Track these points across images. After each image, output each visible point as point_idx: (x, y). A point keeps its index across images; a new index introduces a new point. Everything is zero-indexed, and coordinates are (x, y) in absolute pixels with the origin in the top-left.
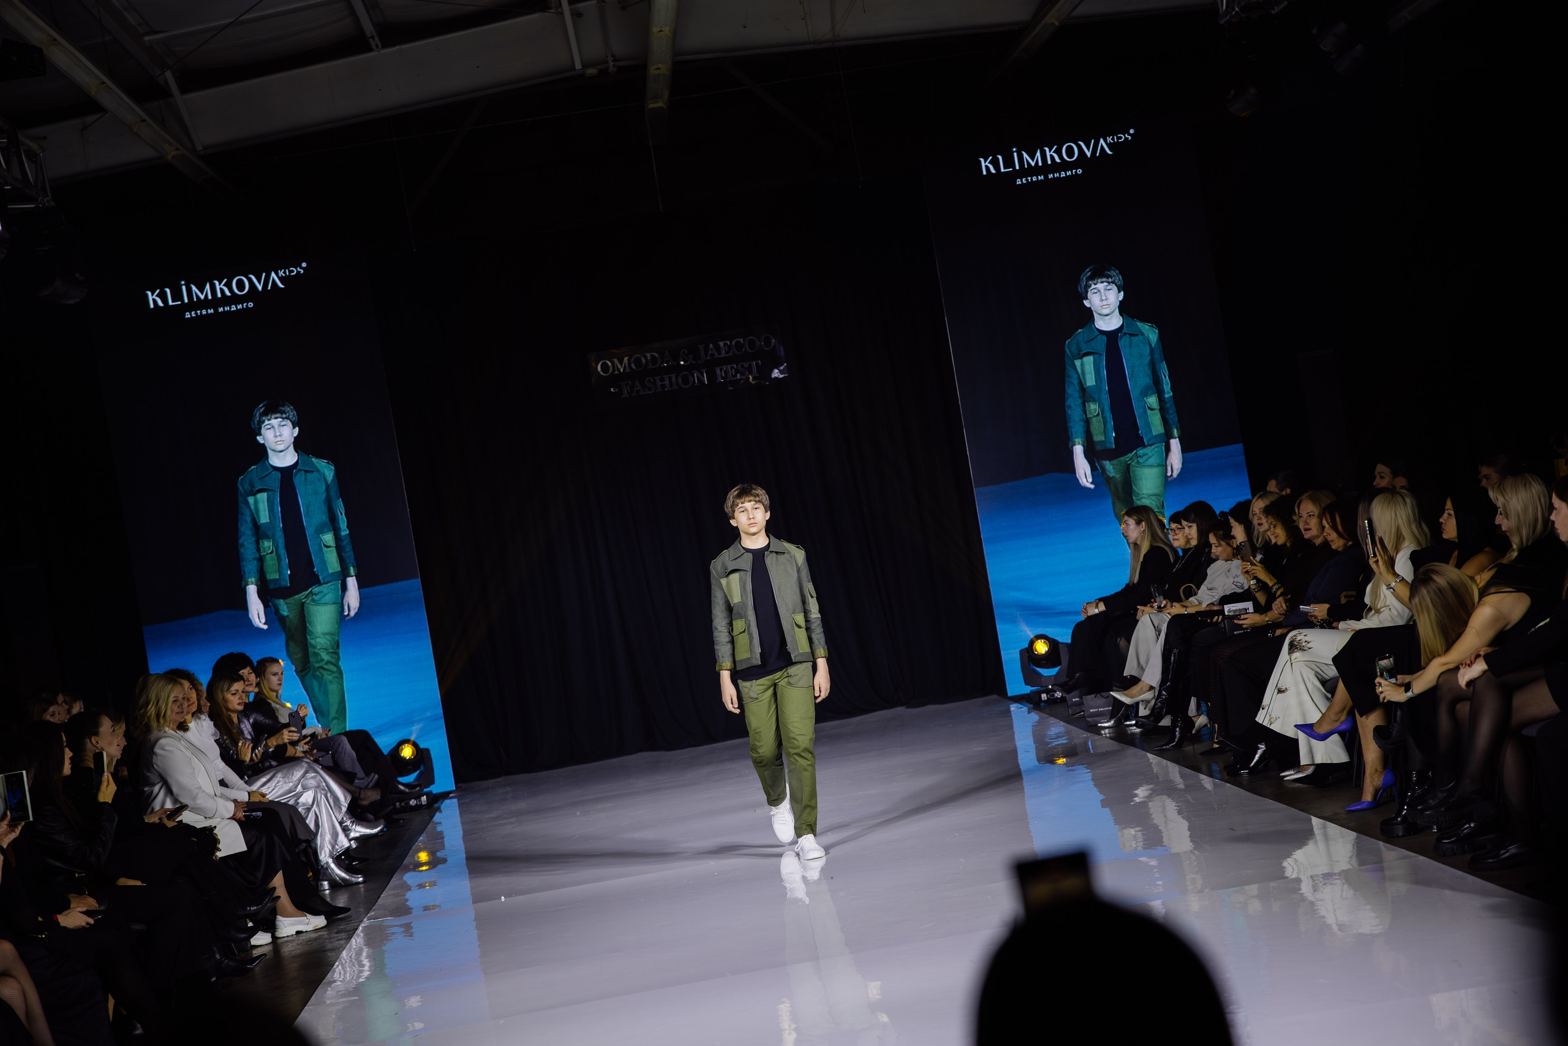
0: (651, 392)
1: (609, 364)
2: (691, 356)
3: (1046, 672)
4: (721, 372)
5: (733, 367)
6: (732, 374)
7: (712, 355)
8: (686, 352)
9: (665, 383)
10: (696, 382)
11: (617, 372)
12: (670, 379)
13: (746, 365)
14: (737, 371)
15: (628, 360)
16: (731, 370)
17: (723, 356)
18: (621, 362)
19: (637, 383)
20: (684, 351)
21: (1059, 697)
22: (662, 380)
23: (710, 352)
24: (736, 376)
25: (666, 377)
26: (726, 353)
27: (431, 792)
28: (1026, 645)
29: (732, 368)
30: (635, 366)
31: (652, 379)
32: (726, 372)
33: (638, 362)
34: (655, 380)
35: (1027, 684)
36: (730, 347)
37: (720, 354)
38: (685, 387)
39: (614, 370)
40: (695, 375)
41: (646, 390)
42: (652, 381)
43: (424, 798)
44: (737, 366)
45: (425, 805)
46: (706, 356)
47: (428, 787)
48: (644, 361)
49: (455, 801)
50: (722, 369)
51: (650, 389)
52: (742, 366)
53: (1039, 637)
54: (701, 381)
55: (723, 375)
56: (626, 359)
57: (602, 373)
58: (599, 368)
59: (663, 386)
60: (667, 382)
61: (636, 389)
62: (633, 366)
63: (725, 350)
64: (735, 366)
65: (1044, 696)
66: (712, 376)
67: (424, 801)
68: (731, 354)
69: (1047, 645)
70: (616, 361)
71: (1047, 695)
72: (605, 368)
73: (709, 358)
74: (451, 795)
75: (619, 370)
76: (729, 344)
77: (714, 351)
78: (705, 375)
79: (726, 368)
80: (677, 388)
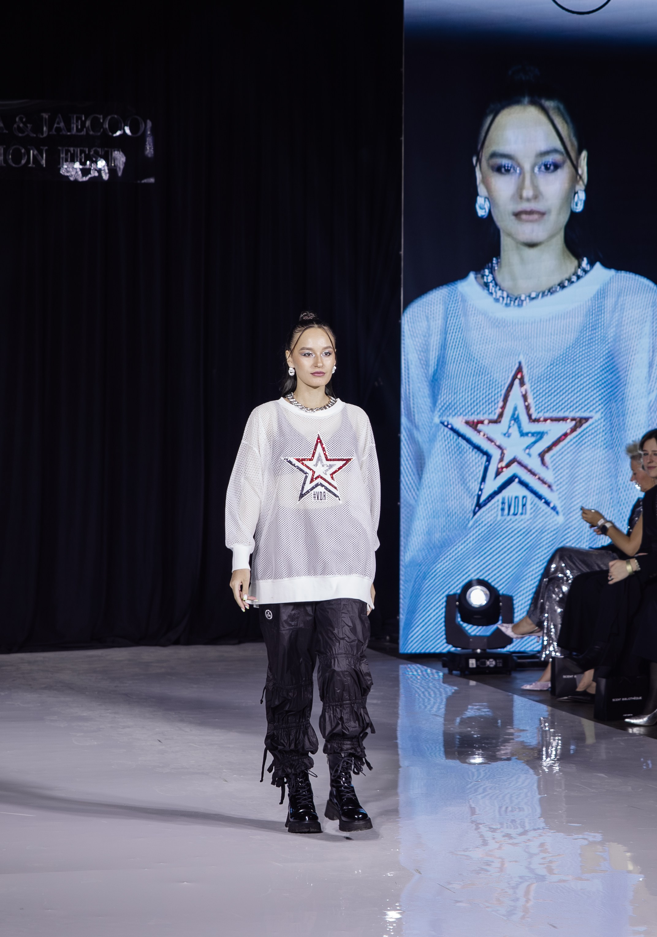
2: (30, 125)
3: (473, 630)
5: (84, 152)
8: (24, 119)
14: (87, 157)
16: (81, 155)
21: (492, 666)
23: (56, 125)
28: (457, 590)
29: (82, 152)
35: (448, 642)
36: (83, 124)
37: (69, 129)
38: (13, 165)
40: (32, 152)
44: (89, 151)
46: (50, 130)
52: (96, 153)
53: (482, 583)
54: (38, 162)
63: (77, 127)
64: (87, 150)
65: (472, 663)
68: (84, 133)
69: (486, 594)
71: (477, 661)
73: (54, 132)
76: (83, 119)
77: (62, 125)
78: (44, 155)
79: (74, 150)
80: (5, 165)
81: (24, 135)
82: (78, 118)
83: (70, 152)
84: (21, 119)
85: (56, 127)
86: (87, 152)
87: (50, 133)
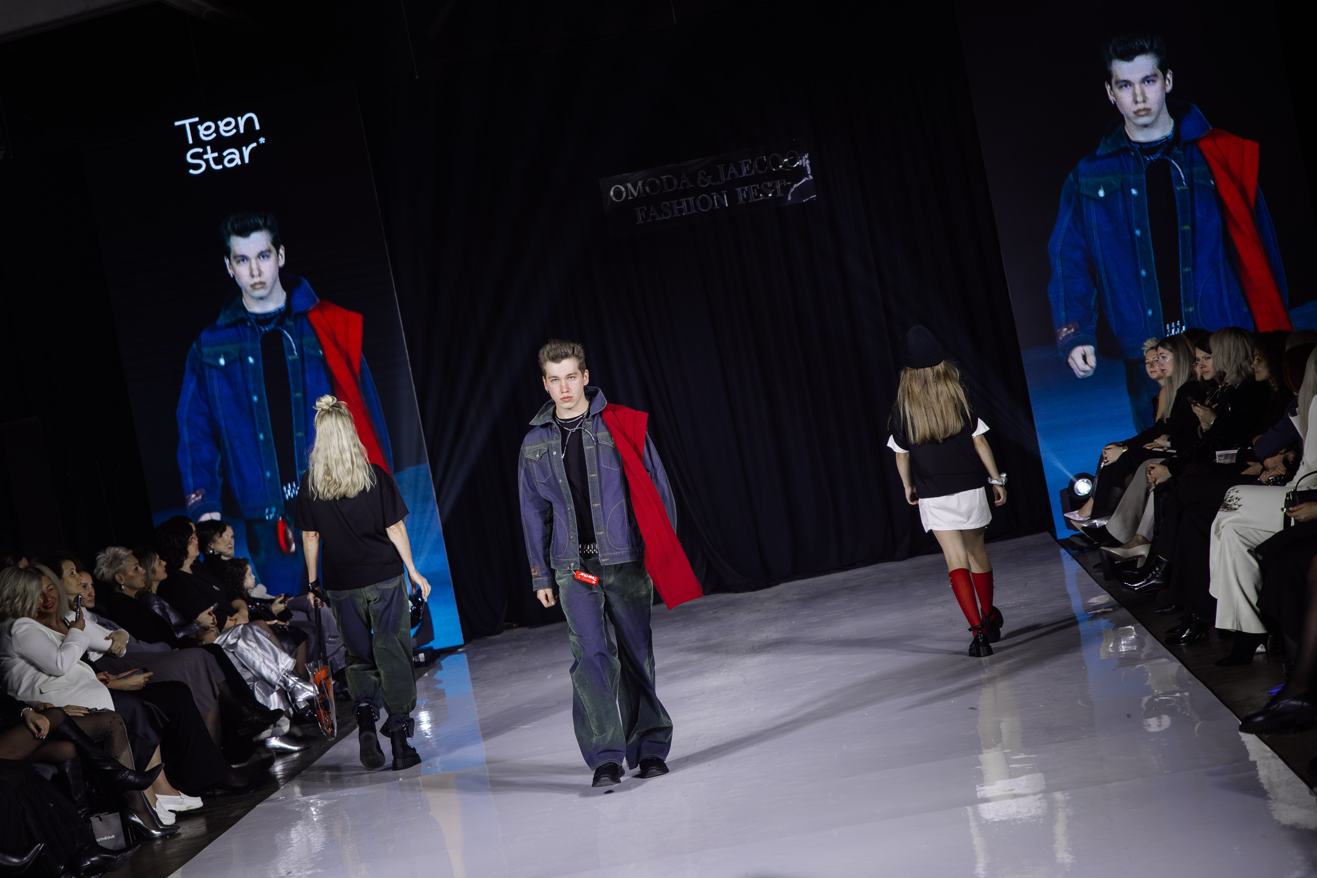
0: (668, 217)
1: (623, 189)
2: (710, 177)
4: (742, 193)
6: (754, 195)
7: (732, 175)
8: (705, 173)
9: (683, 207)
10: (716, 205)
11: (630, 198)
12: (688, 202)
13: (769, 184)
14: (759, 192)
15: (642, 183)
16: (754, 191)
17: (744, 175)
18: (635, 186)
19: (652, 209)
20: (702, 173)
22: (679, 204)
23: (730, 172)
24: (759, 197)
25: (683, 201)
26: (748, 172)
27: (431, 648)
29: (754, 188)
30: (650, 189)
31: (668, 203)
32: (747, 193)
33: (653, 186)
34: (671, 204)
36: (751, 167)
37: (741, 173)
38: (704, 210)
39: (627, 196)
40: (715, 197)
41: (662, 214)
42: (669, 206)
43: (422, 656)
44: (760, 186)
45: (423, 662)
46: (726, 177)
47: (428, 643)
48: (658, 182)
49: (465, 656)
50: (744, 190)
51: (666, 215)
52: (766, 186)
54: (721, 204)
55: (745, 196)
56: (640, 183)
57: (614, 199)
58: (612, 193)
59: (681, 211)
60: (685, 205)
61: (651, 214)
62: (647, 189)
63: (747, 169)
64: (757, 186)
66: (733, 198)
67: (422, 658)
68: (753, 173)
70: (629, 185)
72: (618, 193)
73: (729, 178)
74: (460, 650)
75: (632, 195)
76: (750, 162)
77: (735, 171)
78: (725, 196)
79: (748, 188)
80: (696, 212)
81: (706, 185)
82: (746, 163)
83: (745, 190)
84: (702, 174)
85: (731, 174)
86: (758, 188)
87: (727, 179)
